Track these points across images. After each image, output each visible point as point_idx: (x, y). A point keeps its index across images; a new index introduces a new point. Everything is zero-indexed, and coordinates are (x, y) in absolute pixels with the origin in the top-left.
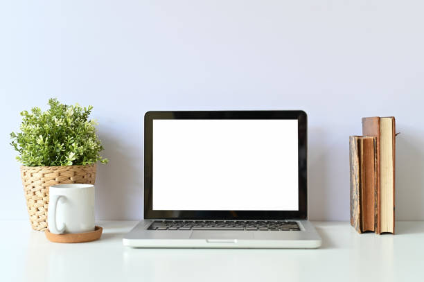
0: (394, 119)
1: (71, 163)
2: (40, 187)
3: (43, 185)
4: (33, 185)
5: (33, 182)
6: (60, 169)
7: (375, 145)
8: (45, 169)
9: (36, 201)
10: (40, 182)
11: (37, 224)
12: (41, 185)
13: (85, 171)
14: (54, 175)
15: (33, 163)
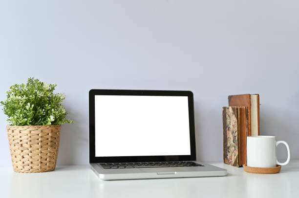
0: (258, 96)
1: (51, 124)
2: (27, 141)
3: (29, 139)
4: (21, 139)
5: (21, 137)
6: (42, 127)
7: (247, 112)
8: (31, 128)
9: (22, 151)
10: (27, 137)
11: (22, 168)
12: (28, 139)
13: (57, 129)
14: (38, 132)
15: (22, 123)
